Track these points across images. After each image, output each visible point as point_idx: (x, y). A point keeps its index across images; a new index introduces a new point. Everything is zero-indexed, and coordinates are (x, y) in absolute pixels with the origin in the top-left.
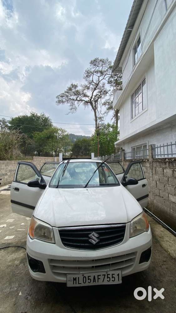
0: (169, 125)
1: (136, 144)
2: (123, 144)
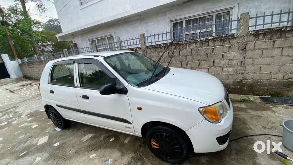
1: (96, 35)
2: (72, 36)
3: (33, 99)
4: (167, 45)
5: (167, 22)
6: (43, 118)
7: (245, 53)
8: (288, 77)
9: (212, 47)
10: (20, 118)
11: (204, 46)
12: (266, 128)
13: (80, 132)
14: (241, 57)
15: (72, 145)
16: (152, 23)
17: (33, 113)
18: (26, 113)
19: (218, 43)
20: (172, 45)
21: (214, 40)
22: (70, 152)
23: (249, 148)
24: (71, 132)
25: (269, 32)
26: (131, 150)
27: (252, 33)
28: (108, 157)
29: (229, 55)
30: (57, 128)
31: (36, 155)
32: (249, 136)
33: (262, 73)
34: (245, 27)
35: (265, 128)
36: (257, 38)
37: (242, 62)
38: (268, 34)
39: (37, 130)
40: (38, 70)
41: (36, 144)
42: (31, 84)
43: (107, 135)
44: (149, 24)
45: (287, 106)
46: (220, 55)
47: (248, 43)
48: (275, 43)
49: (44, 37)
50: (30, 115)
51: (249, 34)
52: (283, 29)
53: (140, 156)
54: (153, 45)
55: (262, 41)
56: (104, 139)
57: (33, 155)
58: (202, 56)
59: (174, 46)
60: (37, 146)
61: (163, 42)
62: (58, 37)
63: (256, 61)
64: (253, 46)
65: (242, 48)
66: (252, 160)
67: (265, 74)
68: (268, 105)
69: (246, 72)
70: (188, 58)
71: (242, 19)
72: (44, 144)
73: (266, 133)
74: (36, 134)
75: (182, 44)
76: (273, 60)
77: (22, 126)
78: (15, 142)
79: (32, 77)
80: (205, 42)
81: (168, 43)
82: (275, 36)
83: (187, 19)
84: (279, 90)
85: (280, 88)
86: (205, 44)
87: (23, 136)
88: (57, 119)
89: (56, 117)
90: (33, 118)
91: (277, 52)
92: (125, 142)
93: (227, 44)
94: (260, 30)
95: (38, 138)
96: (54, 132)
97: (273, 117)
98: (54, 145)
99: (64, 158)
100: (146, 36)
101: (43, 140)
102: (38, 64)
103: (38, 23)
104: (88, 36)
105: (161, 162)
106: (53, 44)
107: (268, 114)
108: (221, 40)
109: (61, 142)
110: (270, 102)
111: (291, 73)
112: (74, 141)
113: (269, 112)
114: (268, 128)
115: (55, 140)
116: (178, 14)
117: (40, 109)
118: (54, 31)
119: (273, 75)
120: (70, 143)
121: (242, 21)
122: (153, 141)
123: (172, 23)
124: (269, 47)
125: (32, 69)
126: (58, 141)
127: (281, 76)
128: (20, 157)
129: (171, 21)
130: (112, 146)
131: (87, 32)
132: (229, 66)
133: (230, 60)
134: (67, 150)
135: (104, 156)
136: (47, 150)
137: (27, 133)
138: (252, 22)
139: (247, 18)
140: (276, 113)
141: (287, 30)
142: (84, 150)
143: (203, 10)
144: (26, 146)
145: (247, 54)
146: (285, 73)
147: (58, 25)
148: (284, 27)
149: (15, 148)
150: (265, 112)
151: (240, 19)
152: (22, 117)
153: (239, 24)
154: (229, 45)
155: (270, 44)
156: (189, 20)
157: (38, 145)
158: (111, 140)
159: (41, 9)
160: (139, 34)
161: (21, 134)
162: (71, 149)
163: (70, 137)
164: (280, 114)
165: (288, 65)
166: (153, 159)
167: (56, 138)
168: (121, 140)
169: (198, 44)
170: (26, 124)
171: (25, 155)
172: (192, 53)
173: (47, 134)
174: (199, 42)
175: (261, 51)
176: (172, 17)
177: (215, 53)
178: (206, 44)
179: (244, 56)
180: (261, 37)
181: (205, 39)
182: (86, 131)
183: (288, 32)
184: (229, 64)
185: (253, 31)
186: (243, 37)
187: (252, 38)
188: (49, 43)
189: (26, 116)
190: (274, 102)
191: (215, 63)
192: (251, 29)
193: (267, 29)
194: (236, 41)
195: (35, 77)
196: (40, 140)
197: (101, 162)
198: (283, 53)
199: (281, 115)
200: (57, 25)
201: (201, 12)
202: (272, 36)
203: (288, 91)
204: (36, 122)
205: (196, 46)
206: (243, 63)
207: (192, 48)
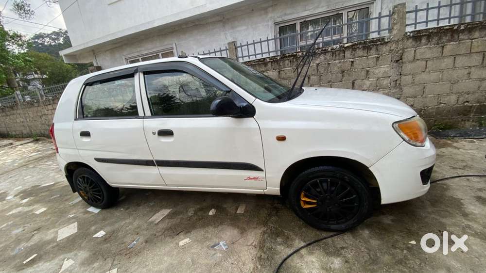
0: (218, 18)
1: (140, 51)
2: (92, 53)
3: (21, 169)
4: (276, 59)
5: (270, 26)
6: (55, 197)
7: (401, 67)
8: (463, 100)
9: (351, 60)
10: (5, 200)
11: (337, 58)
12: (456, 168)
13: (143, 210)
14: (394, 73)
15: (134, 231)
16: (244, 28)
17: (30, 191)
18: (14, 191)
19: (360, 52)
20: (285, 59)
21: (353, 48)
22: (135, 242)
23: (446, 197)
24: (124, 211)
25: (435, 33)
26: (255, 223)
27: (411, 34)
28: (216, 240)
29: (377, 71)
30: (92, 207)
31: (62, 257)
32: (438, 181)
33: (426, 97)
34: (400, 25)
35: (454, 168)
36: (419, 43)
37: (397, 80)
38: (434, 36)
39: (48, 217)
40: (22, 120)
41: (54, 240)
42: (11, 144)
43: (199, 207)
44: (239, 29)
45: (472, 140)
46: (363, 71)
47: (406, 50)
48: (445, 50)
49: (30, 61)
50: (25, 194)
51: (406, 37)
52: (455, 28)
53: (277, 229)
54: (251, 61)
55: (425, 47)
56: (196, 213)
57: (53, 258)
58: (334, 75)
59: (288, 59)
60: (57, 242)
61: (269, 55)
62: (64, 55)
63: (418, 79)
64: (413, 55)
65: (397, 59)
66: (459, 211)
67: (431, 97)
68: (444, 140)
69: (403, 96)
70: (311, 79)
71: (397, 14)
72: (71, 238)
73: (460, 175)
74: (49, 222)
75: (301, 56)
76: (442, 76)
77: (12, 214)
78: (5, 241)
79: (10, 133)
80: (339, 52)
81: (278, 56)
82: (444, 39)
83: (303, 21)
84: (451, 120)
85: (453, 118)
86: (339, 54)
87: (20, 230)
88: (92, 188)
89: (90, 186)
90: (32, 198)
91: (448, 62)
92: (238, 212)
93: (373, 54)
94: (422, 30)
95: (56, 230)
96: (87, 215)
97: (458, 154)
98: (96, 236)
99: (126, 255)
100: (239, 45)
101: (67, 231)
102: (23, 107)
103: (18, 36)
104: (125, 53)
105: (318, 233)
106: (45, 76)
107: (451, 152)
108: (364, 48)
109: (109, 229)
110: (445, 137)
111: (468, 94)
112: (136, 224)
113: (450, 149)
114: (460, 169)
115: (93, 228)
116: (288, 12)
117: (43, 183)
118: (47, 54)
119: (442, 99)
120: (127, 228)
121: (396, 16)
122: (306, 196)
123: (278, 27)
124: (436, 56)
125: (10, 119)
126: (101, 229)
127: (453, 98)
128: (25, 265)
129: (276, 24)
130: (217, 221)
131: (122, 46)
132: (378, 88)
133: (379, 78)
134: (128, 240)
135: (206, 238)
136: (83, 245)
137: (27, 223)
138: (410, 18)
139: (403, 12)
140: (461, 150)
141: (461, 29)
142: (163, 236)
143: (327, 5)
144: (31, 245)
145: (403, 68)
146: (459, 94)
147: (52, 44)
148: (456, 25)
149: (9, 251)
150: (444, 149)
151: (393, 14)
152: (9, 198)
153: (392, 22)
154: (377, 56)
155: (436, 52)
156: (305, 21)
157: (58, 240)
158: (211, 213)
159: (22, 11)
160: (227, 42)
161: (15, 226)
162: (135, 237)
163: (124, 219)
164: (467, 150)
165: (464, 81)
166: (302, 231)
167: (94, 224)
168: (229, 210)
169: (328, 56)
170: (20, 209)
171: (36, 261)
172: (318, 70)
173: (74, 220)
174: (329, 52)
175: (424, 62)
176: (278, 17)
177: (355, 69)
178: (341, 55)
179: (400, 71)
180: (424, 41)
181: (339, 47)
182: (153, 205)
183: (461, 32)
184: (377, 86)
185: (412, 32)
186: (397, 41)
187: (411, 43)
188: (36, 76)
189: (16, 196)
190: (451, 137)
191: (355, 84)
192: (409, 29)
193: (432, 29)
194: (388, 48)
195: (18, 133)
196: (60, 232)
197: (205, 249)
198: (456, 64)
199: (469, 152)
200: (49, 43)
201: (325, 9)
202: (440, 39)
203: (465, 120)
204: (39, 204)
205: (325, 60)
206: (398, 82)
207: (317, 62)
